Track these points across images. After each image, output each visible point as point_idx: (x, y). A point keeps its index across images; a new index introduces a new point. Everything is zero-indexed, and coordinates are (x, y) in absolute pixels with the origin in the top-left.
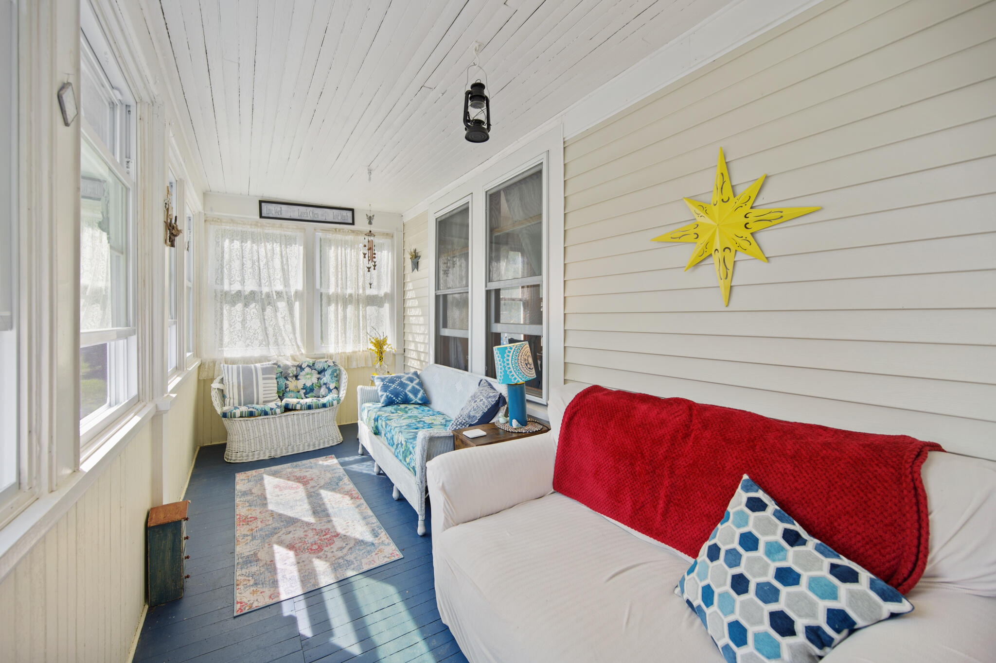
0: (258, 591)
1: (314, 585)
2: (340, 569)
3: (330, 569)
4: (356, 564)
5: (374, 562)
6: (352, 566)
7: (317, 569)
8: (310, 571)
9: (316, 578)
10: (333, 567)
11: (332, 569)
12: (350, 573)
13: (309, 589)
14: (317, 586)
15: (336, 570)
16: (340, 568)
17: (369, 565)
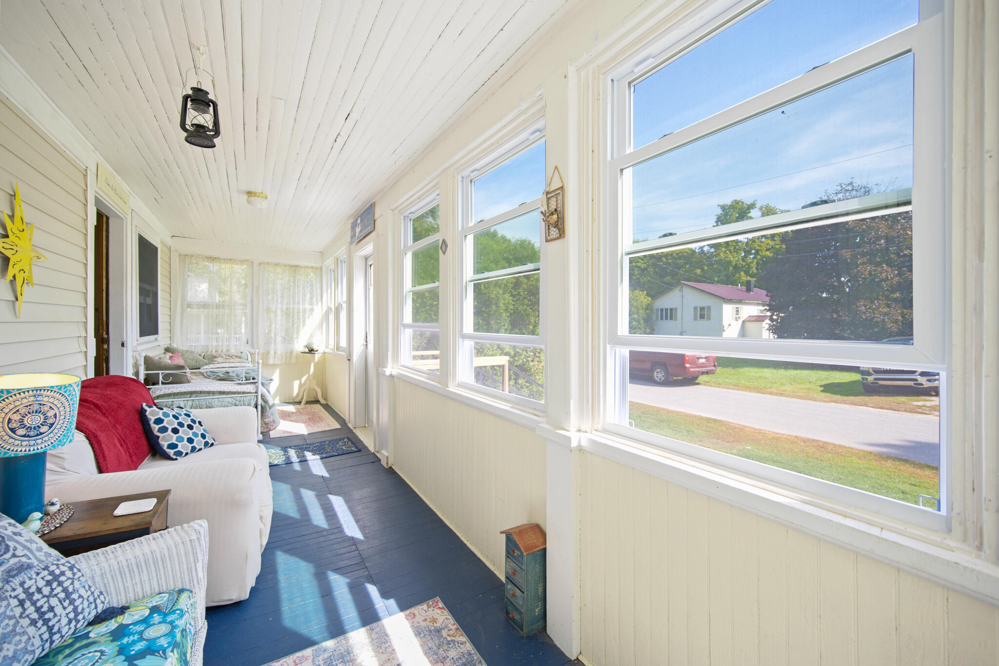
0: (430, 622)
1: (372, 629)
2: (342, 651)
3: (355, 653)
4: (321, 658)
5: (295, 662)
6: (326, 656)
7: (372, 653)
8: (381, 650)
9: (371, 640)
10: (352, 655)
11: (353, 652)
12: (330, 644)
13: (376, 625)
14: (368, 629)
15: (348, 650)
16: (342, 653)
17: (303, 656)
